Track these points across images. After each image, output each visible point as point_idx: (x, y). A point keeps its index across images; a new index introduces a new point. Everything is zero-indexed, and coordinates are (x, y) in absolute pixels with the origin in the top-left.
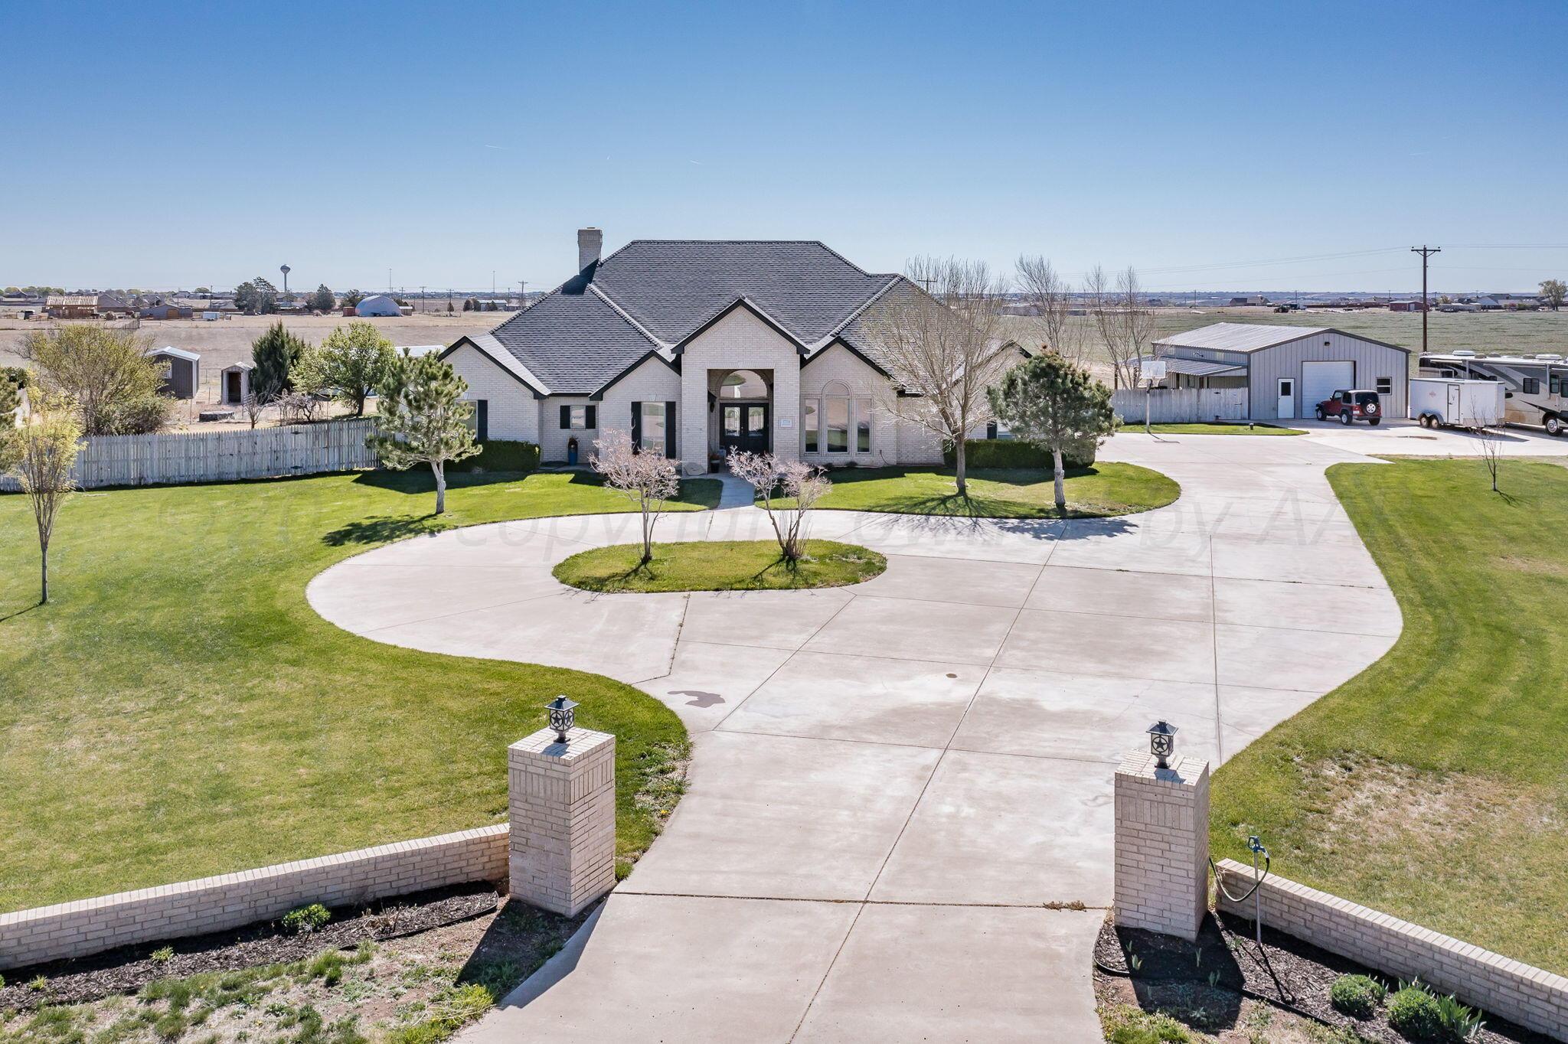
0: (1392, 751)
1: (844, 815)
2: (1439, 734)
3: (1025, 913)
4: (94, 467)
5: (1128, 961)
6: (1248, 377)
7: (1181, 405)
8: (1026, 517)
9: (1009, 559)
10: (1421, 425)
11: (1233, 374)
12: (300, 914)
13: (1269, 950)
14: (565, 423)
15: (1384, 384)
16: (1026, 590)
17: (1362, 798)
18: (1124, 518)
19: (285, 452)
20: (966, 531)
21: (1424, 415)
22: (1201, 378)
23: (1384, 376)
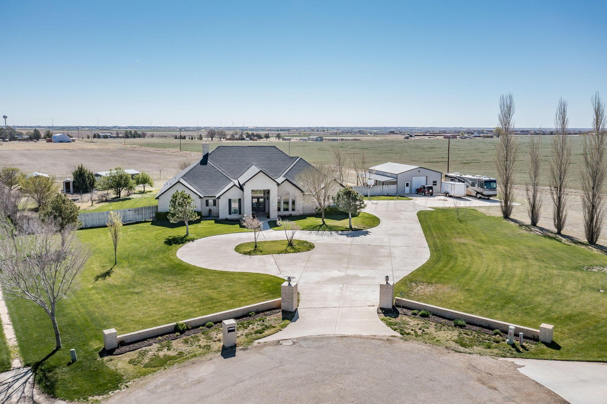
0: (424, 281)
1: (330, 296)
2: (433, 277)
3: (365, 307)
5: (382, 311)
6: (397, 182)
7: (377, 190)
8: (343, 231)
9: (342, 243)
10: (444, 196)
11: (392, 181)
12: (251, 313)
13: (403, 309)
14: (207, 205)
15: (435, 183)
16: (349, 251)
17: (418, 288)
18: (367, 230)
19: (127, 216)
20: (330, 235)
21: (445, 193)
22: (383, 182)
23: (435, 180)
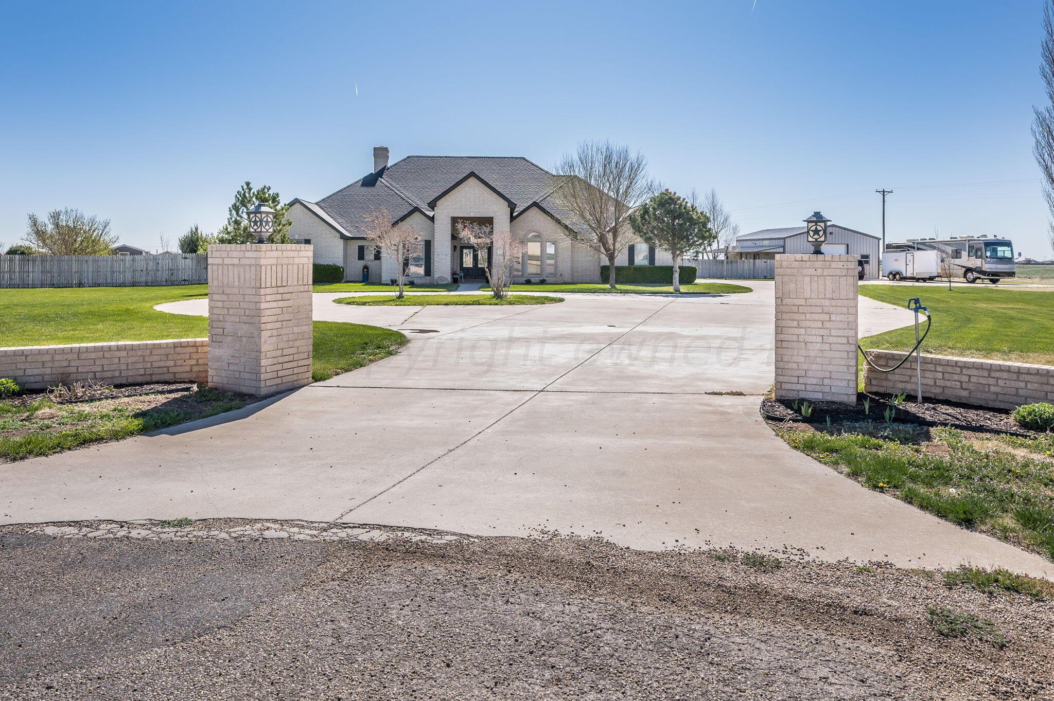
4: (49, 275)
5: (798, 412)
7: (743, 270)
8: (658, 293)
10: (889, 280)
14: (361, 256)
22: (754, 255)
23: (865, 253)
